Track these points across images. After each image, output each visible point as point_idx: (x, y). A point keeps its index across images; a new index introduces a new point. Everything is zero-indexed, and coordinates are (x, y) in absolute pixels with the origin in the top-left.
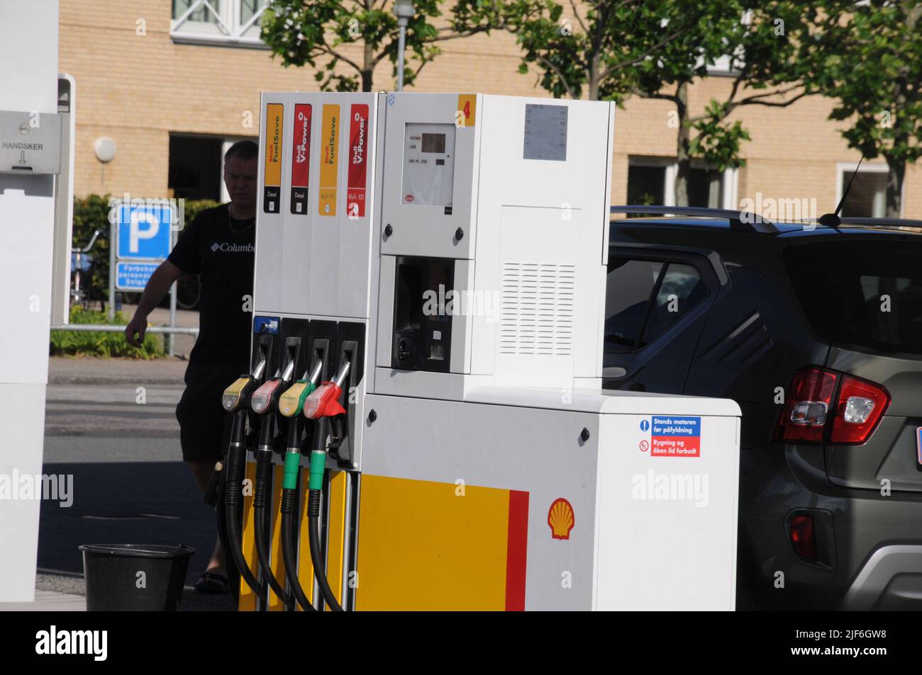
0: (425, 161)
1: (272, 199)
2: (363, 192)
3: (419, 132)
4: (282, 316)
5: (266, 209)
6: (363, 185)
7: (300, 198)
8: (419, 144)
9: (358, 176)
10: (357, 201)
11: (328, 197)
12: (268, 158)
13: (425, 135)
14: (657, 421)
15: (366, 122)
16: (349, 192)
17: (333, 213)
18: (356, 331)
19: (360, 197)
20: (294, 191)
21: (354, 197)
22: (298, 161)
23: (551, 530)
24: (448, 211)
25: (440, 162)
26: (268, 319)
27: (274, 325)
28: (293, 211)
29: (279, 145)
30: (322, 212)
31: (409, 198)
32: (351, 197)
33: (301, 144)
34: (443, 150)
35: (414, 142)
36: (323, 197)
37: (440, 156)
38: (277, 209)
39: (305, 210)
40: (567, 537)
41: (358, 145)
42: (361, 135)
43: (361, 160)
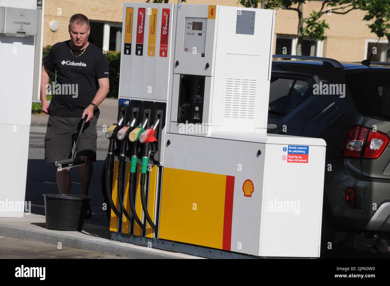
0: (194, 34)
1: (128, 49)
2: (167, 47)
3: (191, 21)
4: (131, 99)
5: (125, 53)
6: (167, 43)
7: (140, 48)
8: (191, 26)
9: (164, 39)
10: (164, 51)
11: (151, 49)
12: (126, 31)
13: (194, 23)
14: (290, 148)
15: (169, 17)
16: (161, 46)
17: (153, 55)
18: (162, 106)
19: (165, 49)
20: (137, 45)
21: (163, 49)
22: (139, 33)
23: (244, 193)
24: (203, 55)
25: (200, 34)
26: (125, 100)
27: (127, 103)
28: (137, 54)
29: (131, 25)
30: (149, 55)
31: (186, 50)
32: (161, 49)
33: (141, 25)
34: (201, 29)
35: (189, 26)
36: (149, 48)
37: (200, 32)
38: (130, 53)
39: (142, 54)
40: (250, 196)
41: (165, 26)
42: (167, 22)
43: (166, 33)
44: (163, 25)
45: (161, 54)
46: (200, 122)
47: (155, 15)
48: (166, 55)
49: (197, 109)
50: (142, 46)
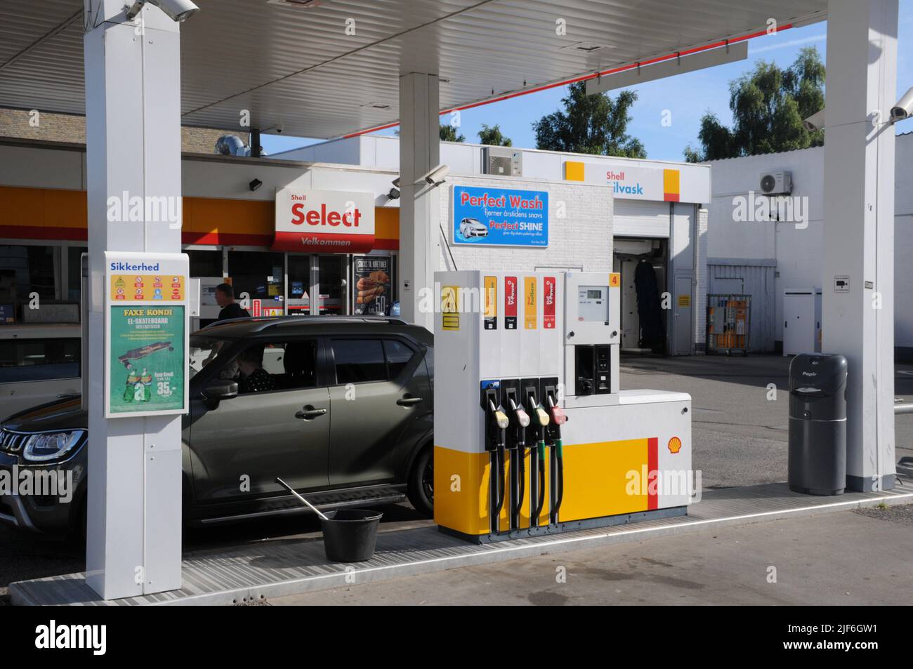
0: (590, 303)
1: (491, 323)
2: (554, 317)
3: (586, 290)
4: (501, 379)
5: (487, 327)
6: (553, 313)
7: (511, 321)
8: (586, 295)
9: (550, 310)
10: (550, 322)
11: (531, 321)
13: (589, 291)
15: (554, 285)
16: (544, 317)
17: (534, 327)
19: (552, 320)
20: (506, 318)
21: (548, 320)
22: (509, 304)
23: (670, 450)
24: (607, 324)
25: (600, 303)
26: (493, 381)
27: (497, 384)
28: (507, 327)
29: (495, 296)
30: (527, 327)
31: (581, 319)
32: (546, 320)
33: (511, 295)
34: (600, 297)
35: (582, 294)
36: (527, 320)
37: (599, 300)
38: (495, 327)
39: (515, 327)
40: (678, 452)
41: (549, 295)
42: (551, 291)
43: (551, 302)
44: (547, 293)
45: (546, 326)
46: (608, 391)
47: (532, 284)
48: (553, 326)
49: (603, 378)
50: (515, 319)
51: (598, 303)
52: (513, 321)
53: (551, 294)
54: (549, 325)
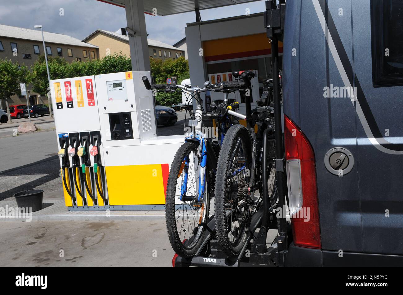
0: (115, 90)
1: (60, 105)
2: (94, 100)
3: (112, 83)
4: (69, 133)
5: (58, 108)
6: (93, 97)
8: (112, 86)
9: (91, 96)
10: (92, 102)
11: (81, 103)
13: (114, 84)
15: (92, 83)
16: (88, 100)
17: (83, 106)
18: (98, 133)
19: (93, 101)
20: (67, 103)
21: (90, 101)
24: (126, 101)
25: (122, 89)
26: (64, 134)
27: (66, 135)
28: (68, 107)
29: (60, 92)
30: (79, 106)
31: (110, 99)
32: (89, 101)
34: (121, 86)
35: (110, 86)
36: (79, 103)
37: (120, 88)
38: (62, 107)
39: (72, 107)
41: (90, 89)
42: (91, 86)
43: (91, 92)
44: (88, 87)
45: (89, 105)
46: (132, 137)
47: (79, 84)
48: (94, 104)
49: (128, 131)
50: (72, 102)
51: (120, 89)
52: (71, 103)
53: (91, 88)
54: (92, 104)
